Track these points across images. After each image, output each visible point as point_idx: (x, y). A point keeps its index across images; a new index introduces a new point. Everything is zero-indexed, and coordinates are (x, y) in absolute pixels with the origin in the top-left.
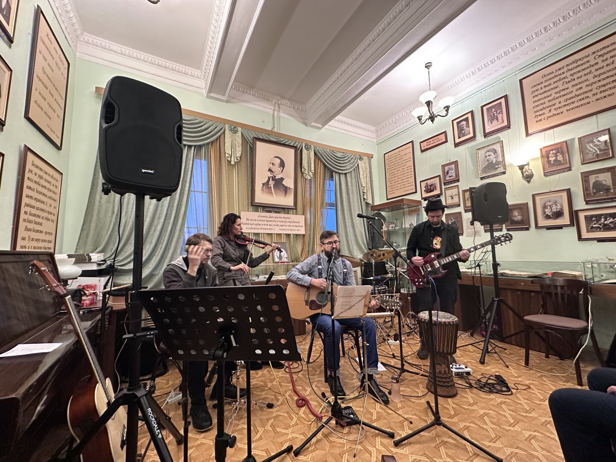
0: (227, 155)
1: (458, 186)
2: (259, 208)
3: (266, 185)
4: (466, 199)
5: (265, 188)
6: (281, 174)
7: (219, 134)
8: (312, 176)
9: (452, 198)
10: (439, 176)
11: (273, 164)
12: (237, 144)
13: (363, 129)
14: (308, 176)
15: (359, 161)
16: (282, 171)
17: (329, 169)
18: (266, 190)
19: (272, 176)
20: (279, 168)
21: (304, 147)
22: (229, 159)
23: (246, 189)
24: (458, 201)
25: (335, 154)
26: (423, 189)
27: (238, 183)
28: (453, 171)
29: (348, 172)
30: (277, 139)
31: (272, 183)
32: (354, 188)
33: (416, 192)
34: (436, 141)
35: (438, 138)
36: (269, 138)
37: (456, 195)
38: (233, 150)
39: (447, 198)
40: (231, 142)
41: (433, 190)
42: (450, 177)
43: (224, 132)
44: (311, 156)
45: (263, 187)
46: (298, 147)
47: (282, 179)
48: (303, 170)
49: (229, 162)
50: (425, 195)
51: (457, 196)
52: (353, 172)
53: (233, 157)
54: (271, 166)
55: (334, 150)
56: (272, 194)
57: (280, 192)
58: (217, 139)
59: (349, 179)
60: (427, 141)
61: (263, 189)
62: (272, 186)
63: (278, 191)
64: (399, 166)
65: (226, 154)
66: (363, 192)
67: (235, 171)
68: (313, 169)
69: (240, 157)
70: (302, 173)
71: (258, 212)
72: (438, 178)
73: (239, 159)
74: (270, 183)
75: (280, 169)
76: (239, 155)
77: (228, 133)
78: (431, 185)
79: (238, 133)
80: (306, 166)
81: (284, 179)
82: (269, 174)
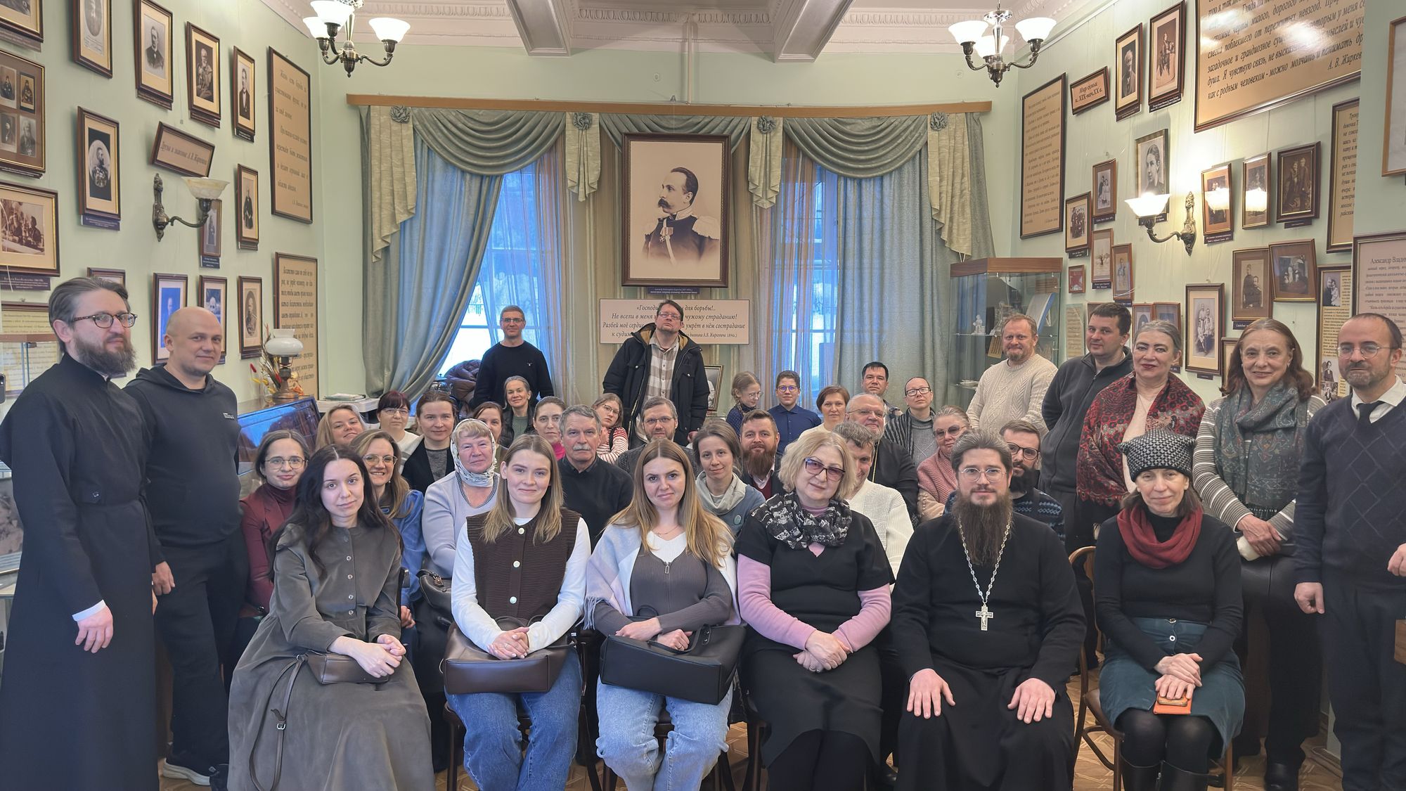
0: (570, 184)
1: (1109, 230)
2: (639, 290)
3: (654, 238)
4: (1117, 272)
5: (652, 246)
7: (552, 139)
8: (774, 200)
11: (669, 188)
12: (590, 154)
14: (765, 201)
15: (930, 132)
16: (691, 202)
18: (655, 250)
19: (668, 215)
20: (685, 196)
21: (754, 129)
22: (574, 191)
25: (847, 129)
26: (1070, 224)
27: (595, 239)
28: (1108, 188)
29: (891, 173)
30: (683, 121)
31: (666, 232)
33: (1061, 230)
34: (1092, 91)
35: (1096, 84)
36: (664, 123)
38: (582, 169)
39: (1095, 260)
40: (576, 151)
41: (1080, 231)
42: (1104, 202)
43: (563, 132)
44: (774, 148)
45: (647, 243)
46: (733, 137)
47: (692, 220)
48: (751, 187)
49: (575, 196)
52: (907, 169)
53: (582, 185)
54: (665, 192)
55: (840, 116)
56: (668, 257)
57: (686, 250)
59: (891, 192)
60: (1081, 87)
61: (646, 248)
62: (668, 238)
63: (682, 248)
65: (568, 181)
66: (938, 223)
67: (588, 216)
68: (776, 181)
69: (599, 182)
70: (749, 196)
71: (636, 298)
73: (595, 186)
74: (663, 232)
75: (686, 198)
76: (593, 177)
77: (571, 133)
78: (1078, 218)
79: (593, 126)
80: (757, 177)
81: (695, 219)
82: (661, 213)
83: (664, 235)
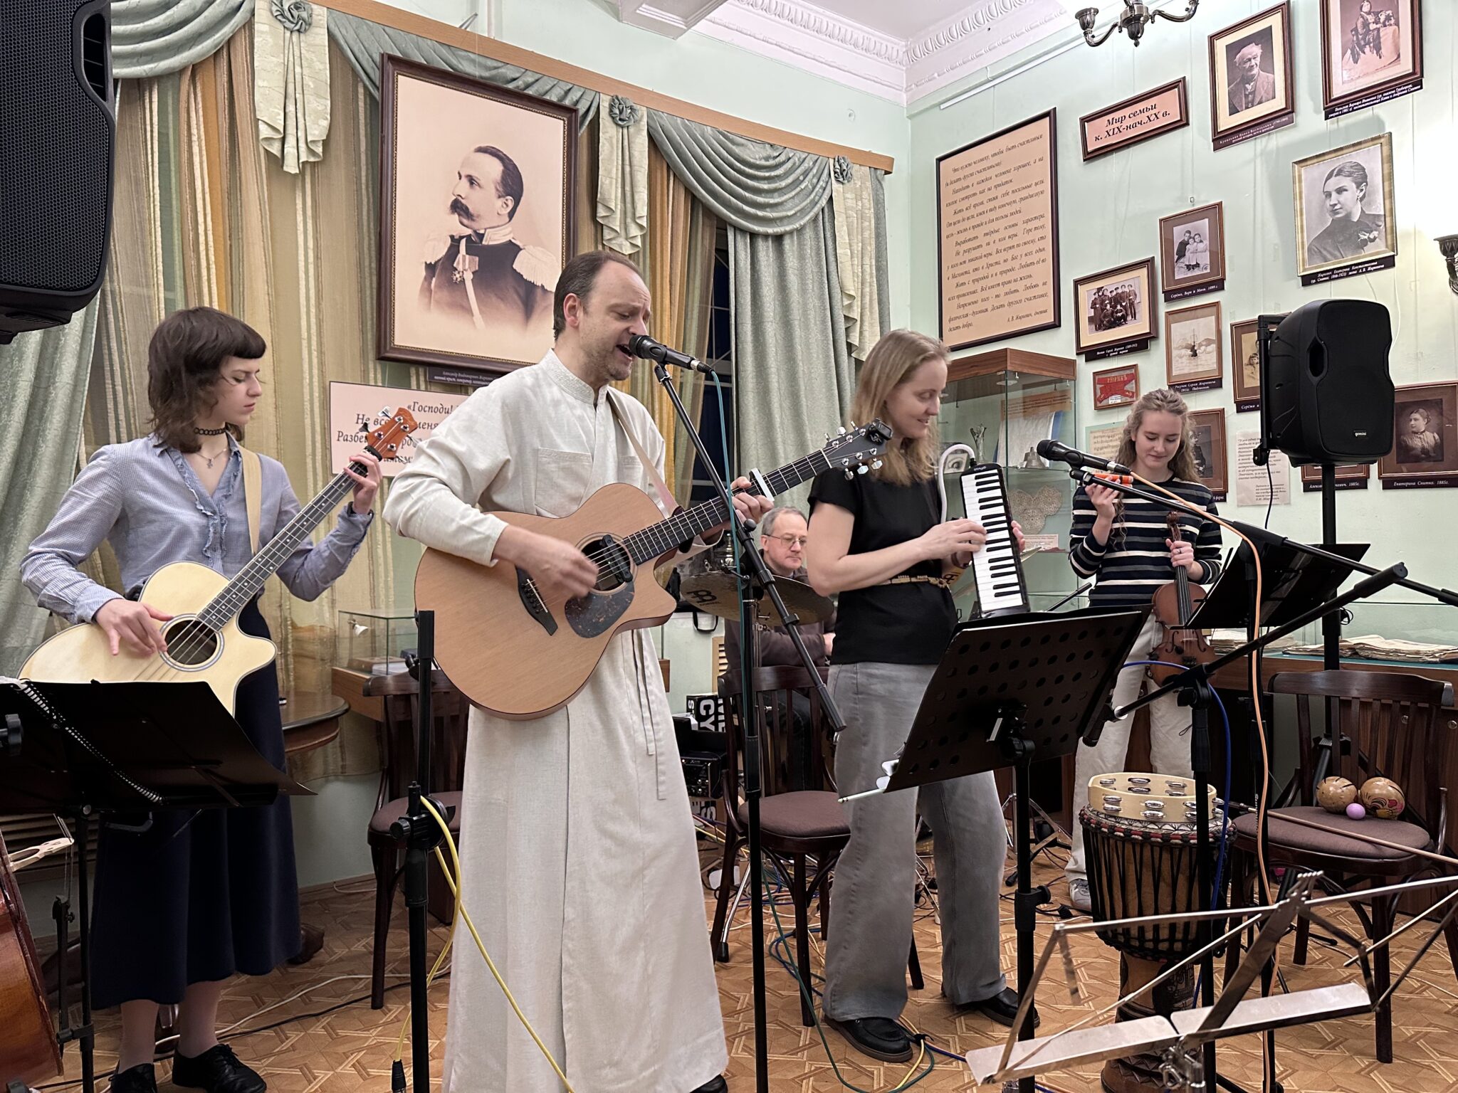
0: (264, 132)
1: (1216, 304)
2: (413, 371)
3: (441, 270)
4: (1245, 361)
5: (439, 286)
6: (508, 229)
7: (226, 31)
8: (639, 242)
9: (1195, 354)
10: (1149, 263)
11: (472, 181)
12: (309, 83)
13: (856, 45)
14: (621, 240)
15: (835, 185)
16: (511, 215)
17: (709, 212)
18: (444, 295)
19: (469, 232)
20: (500, 202)
21: (604, 113)
22: (275, 149)
23: (355, 287)
24: (1215, 366)
25: (736, 150)
26: (1087, 312)
27: (317, 257)
28: (1201, 246)
29: (791, 233)
30: (489, 69)
31: (466, 265)
32: (813, 302)
33: (1056, 324)
34: (1143, 117)
35: (1154, 107)
36: (454, 61)
37: (1209, 342)
38: (291, 108)
39: (1175, 353)
40: (281, 70)
41: (1124, 318)
42: (1189, 267)
43: (249, 25)
44: (636, 154)
45: (428, 279)
46: (581, 112)
47: (512, 249)
48: (601, 212)
49: (276, 162)
50: (1092, 338)
51: (1213, 347)
52: (809, 233)
53: (291, 141)
54: (463, 188)
55: (729, 131)
56: (469, 311)
57: (502, 306)
58: (216, 55)
59: (792, 262)
60: (1110, 117)
61: (427, 289)
62: (468, 277)
63: (494, 299)
64: (993, 215)
65: (262, 126)
66: (847, 318)
67: (302, 205)
68: (642, 210)
69: (326, 144)
70: (599, 227)
71: (408, 387)
72: (1143, 272)
73: (319, 150)
74: (459, 264)
75: (501, 206)
76: (318, 129)
77: (266, 31)
78: (1117, 299)
79: (314, 30)
80: (613, 197)
81: (518, 249)
82: (455, 226)
83: (460, 268)
